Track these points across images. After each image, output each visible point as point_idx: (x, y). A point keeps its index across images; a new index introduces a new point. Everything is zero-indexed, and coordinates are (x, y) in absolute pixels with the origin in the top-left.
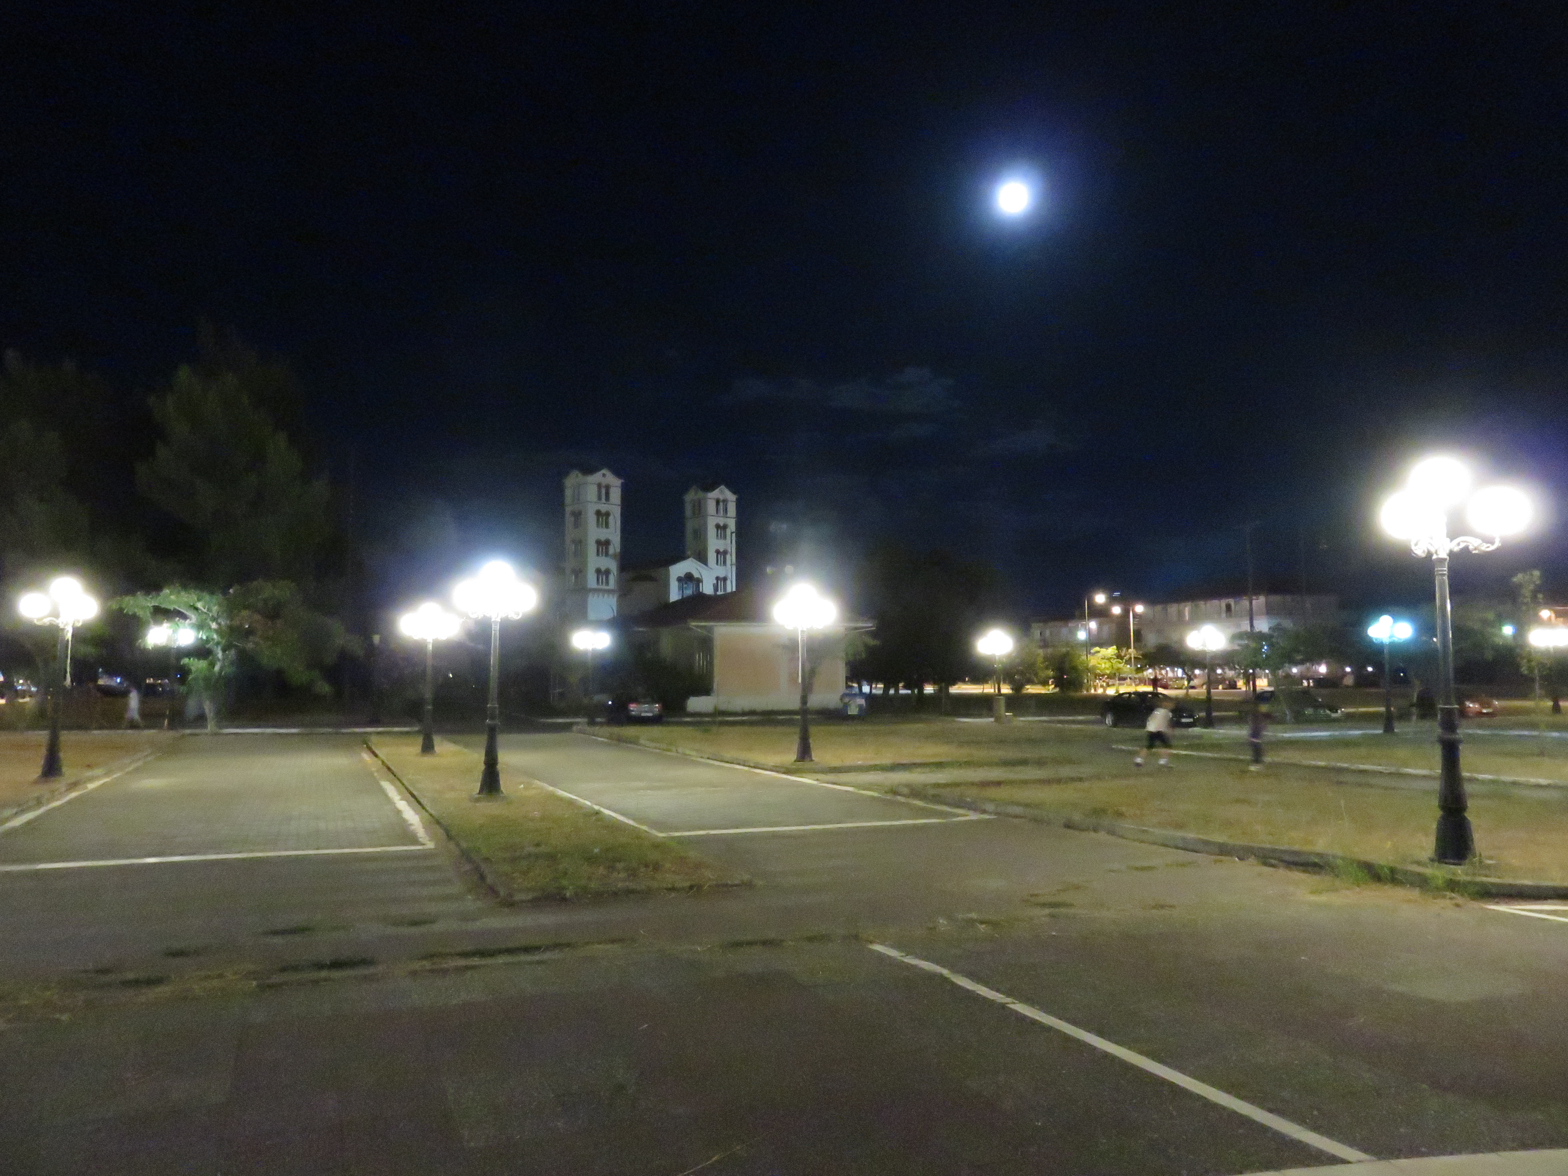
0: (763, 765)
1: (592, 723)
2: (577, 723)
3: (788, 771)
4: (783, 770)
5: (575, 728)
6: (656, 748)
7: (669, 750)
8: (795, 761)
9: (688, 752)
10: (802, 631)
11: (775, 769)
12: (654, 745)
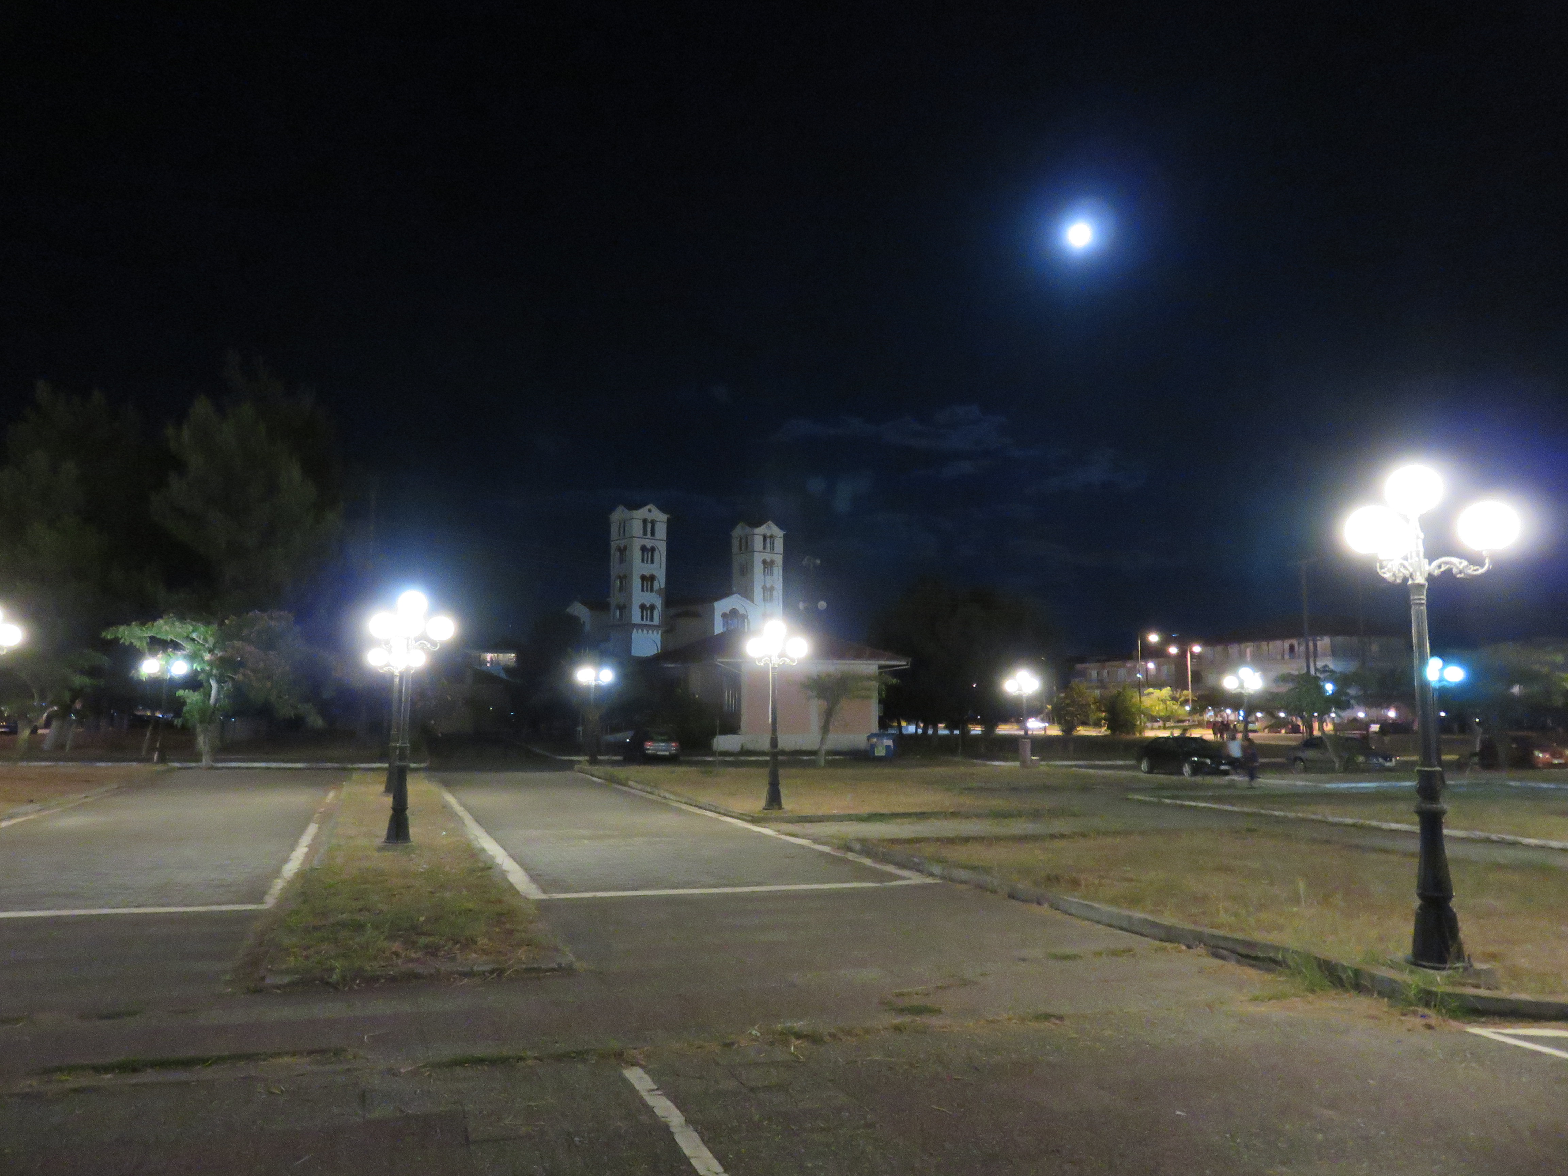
0: (732, 812)
1: (593, 762)
2: (579, 762)
3: (754, 820)
4: (750, 818)
5: (577, 767)
6: (641, 790)
7: (651, 793)
8: (764, 809)
9: (668, 795)
10: (773, 668)
11: (741, 817)
12: (639, 786)
